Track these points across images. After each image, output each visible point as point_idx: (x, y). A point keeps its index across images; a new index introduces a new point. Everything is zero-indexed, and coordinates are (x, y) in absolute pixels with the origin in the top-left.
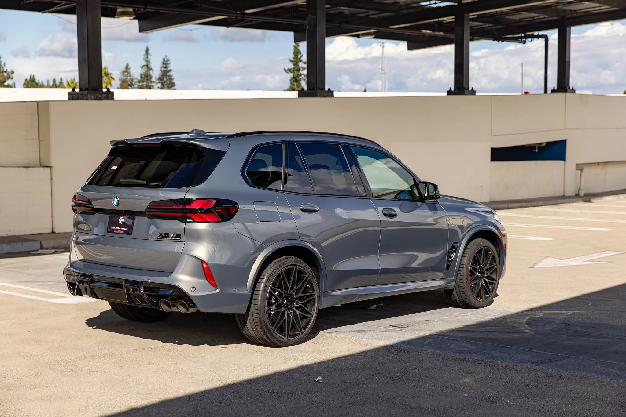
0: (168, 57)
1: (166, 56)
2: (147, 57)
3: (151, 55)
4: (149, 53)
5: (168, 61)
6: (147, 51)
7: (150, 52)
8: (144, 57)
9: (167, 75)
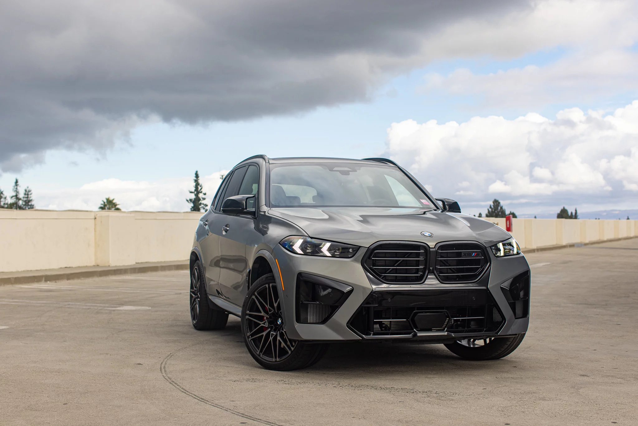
0: (29, 188)
1: (28, 187)
2: (17, 188)
3: (20, 187)
4: (18, 185)
5: (29, 191)
6: (17, 182)
7: (19, 183)
8: (13, 188)
9: (28, 205)
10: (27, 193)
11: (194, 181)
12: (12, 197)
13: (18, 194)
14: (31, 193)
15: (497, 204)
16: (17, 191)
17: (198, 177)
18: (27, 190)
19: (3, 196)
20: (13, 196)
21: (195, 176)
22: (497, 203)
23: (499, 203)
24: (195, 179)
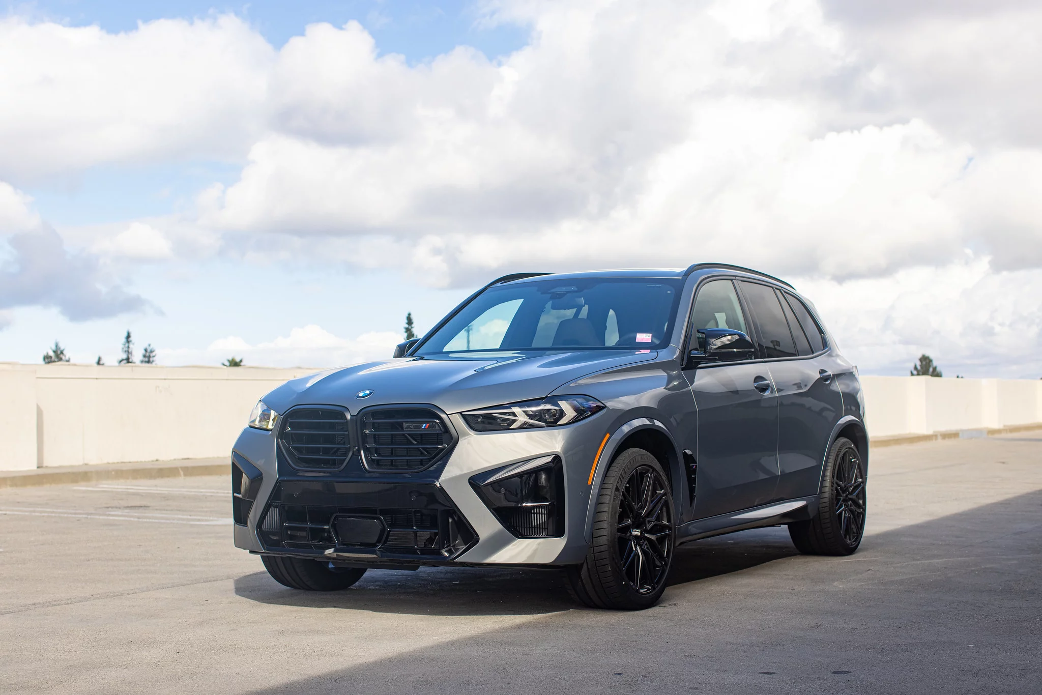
10: (148, 354)
11: (404, 330)
12: (121, 361)
13: (130, 356)
14: (153, 354)
15: (926, 363)
16: (128, 352)
17: (412, 323)
18: (149, 350)
19: (63, 358)
20: (123, 360)
21: (406, 321)
22: (928, 361)
23: (931, 361)
24: (407, 326)
